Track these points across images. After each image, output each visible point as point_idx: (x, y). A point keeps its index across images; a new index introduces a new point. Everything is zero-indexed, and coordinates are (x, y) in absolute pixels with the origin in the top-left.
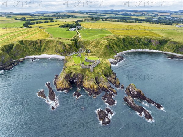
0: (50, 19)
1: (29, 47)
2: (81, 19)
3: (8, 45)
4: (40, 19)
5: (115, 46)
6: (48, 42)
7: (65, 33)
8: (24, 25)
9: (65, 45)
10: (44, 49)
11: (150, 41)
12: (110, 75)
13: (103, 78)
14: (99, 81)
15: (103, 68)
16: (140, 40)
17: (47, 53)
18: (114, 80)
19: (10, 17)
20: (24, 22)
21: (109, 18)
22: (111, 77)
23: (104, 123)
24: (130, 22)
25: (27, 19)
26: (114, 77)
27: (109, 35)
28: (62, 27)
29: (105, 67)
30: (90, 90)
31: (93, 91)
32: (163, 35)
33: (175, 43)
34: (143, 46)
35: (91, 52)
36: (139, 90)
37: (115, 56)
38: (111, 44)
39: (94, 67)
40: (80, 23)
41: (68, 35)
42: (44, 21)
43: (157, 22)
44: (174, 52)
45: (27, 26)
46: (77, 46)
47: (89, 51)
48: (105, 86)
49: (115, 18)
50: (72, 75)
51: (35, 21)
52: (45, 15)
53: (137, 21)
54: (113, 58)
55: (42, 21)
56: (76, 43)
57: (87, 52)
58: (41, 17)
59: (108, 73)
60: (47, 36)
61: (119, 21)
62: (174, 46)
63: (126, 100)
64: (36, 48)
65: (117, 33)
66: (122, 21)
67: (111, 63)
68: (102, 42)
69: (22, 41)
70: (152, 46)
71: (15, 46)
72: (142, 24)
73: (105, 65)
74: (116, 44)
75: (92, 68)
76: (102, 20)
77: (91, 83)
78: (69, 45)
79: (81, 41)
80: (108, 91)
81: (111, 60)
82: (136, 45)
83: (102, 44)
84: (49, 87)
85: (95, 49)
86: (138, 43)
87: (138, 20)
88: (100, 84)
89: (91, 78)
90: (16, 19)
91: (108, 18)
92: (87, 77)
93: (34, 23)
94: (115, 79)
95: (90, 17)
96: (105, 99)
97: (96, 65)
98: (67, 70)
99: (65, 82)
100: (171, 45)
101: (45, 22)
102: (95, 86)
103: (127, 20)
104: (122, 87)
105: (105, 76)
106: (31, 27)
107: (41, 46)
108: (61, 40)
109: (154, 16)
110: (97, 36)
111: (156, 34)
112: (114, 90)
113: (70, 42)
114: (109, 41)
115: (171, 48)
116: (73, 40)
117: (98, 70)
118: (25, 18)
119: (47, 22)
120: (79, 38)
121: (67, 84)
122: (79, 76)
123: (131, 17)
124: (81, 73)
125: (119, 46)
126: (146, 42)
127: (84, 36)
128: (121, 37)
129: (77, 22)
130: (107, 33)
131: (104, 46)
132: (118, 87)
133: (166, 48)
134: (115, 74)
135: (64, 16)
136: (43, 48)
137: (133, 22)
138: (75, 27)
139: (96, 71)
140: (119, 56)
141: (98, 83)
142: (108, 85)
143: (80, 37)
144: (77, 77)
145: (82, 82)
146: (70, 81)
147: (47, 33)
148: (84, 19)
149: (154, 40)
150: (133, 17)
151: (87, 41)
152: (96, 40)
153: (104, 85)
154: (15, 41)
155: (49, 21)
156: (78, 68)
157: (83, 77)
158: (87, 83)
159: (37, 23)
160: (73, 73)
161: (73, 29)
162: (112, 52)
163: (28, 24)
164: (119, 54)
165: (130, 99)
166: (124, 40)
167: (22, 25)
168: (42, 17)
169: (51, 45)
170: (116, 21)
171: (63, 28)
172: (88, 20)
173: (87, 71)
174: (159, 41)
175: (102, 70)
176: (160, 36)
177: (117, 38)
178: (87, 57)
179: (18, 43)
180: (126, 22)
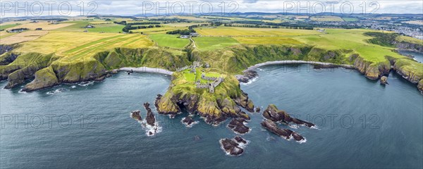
0: (155, 23)
1: (127, 57)
2: (197, 24)
3: (102, 53)
4: (143, 24)
5: (244, 58)
6: (151, 52)
7: (175, 42)
8: (124, 30)
9: (173, 57)
10: (146, 61)
11: (289, 50)
12: (239, 96)
13: (229, 101)
14: (223, 104)
15: (228, 88)
16: (277, 50)
17: (148, 66)
18: (245, 102)
19: (109, 20)
20: (123, 26)
21: (235, 22)
22: (240, 99)
23: (232, 153)
24: (262, 27)
25: (127, 22)
26: (245, 98)
27: (236, 44)
28: (170, 33)
29: (230, 87)
30: (209, 116)
31: (214, 117)
32: (304, 42)
33: (318, 50)
34: (282, 56)
35: (210, 67)
36: (282, 110)
37: (245, 71)
38: (238, 56)
39: (215, 86)
40: (195, 29)
41: (179, 44)
42: (148, 25)
43: (296, 27)
44: (320, 61)
45: (127, 31)
46: (190, 57)
47: (208, 66)
48: (233, 111)
49: (243, 22)
50: (182, 97)
51: (137, 26)
52: (150, 18)
53: (271, 26)
54: (242, 74)
55: (146, 25)
56: (189, 54)
57: (205, 67)
58: (144, 21)
59: (236, 94)
60: (151, 45)
61: (247, 27)
62: (318, 54)
63: (264, 125)
64: (135, 59)
65: (246, 41)
66: (252, 27)
67: (240, 80)
68: (225, 53)
69: (119, 49)
70: (293, 56)
71: (110, 54)
72: (277, 29)
73: (231, 83)
74: (246, 56)
75: (212, 88)
76: (225, 25)
77: (211, 107)
78: (180, 57)
79: (196, 52)
80: (237, 117)
81: (240, 76)
82: (273, 55)
83: (225, 56)
84: (147, 108)
85: (216, 62)
86: (275, 54)
87: (272, 24)
88: (224, 109)
89: (211, 100)
90: (115, 23)
91: (232, 23)
92: (204, 99)
93: (135, 28)
94: (247, 101)
95: (209, 22)
96: (233, 127)
97: (218, 83)
98: (175, 89)
99: (171, 104)
100: (315, 53)
101: (149, 27)
102: (217, 112)
103: (258, 25)
104: (258, 110)
105: (231, 97)
106: (131, 33)
107: (142, 57)
108: (168, 51)
109: (291, 19)
110: (218, 46)
111: (296, 41)
112: (246, 115)
113: (181, 53)
114: (235, 52)
115: (316, 57)
116: (185, 51)
117: (222, 90)
118: (125, 22)
119: (152, 27)
120: (194, 48)
121: (174, 107)
122: (192, 98)
123: (263, 21)
124: (195, 93)
125: (249, 59)
126: (285, 51)
127: (200, 45)
128: (253, 46)
129: (190, 27)
130: (232, 42)
131: (228, 58)
132: (252, 110)
133: (310, 57)
134: (247, 95)
135: (173, 21)
136: (143, 59)
137: (266, 27)
138: (188, 34)
139: (218, 92)
140: (251, 71)
141: (220, 107)
142: (237, 109)
143: (195, 46)
144: (190, 99)
145: (196, 105)
146: (178, 103)
147: (150, 40)
148: (200, 24)
149: (295, 48)
150: (265, 21)
151: (204, 53)
152: (217, 50)
153: (230, 110)
154: (111, 48)
155: (155, 25)
156: (192, 87)
157: (198, 99)
158: (204, 107)
159: (139, 28)
160: (184, 94)
161: (186, 36)
162: (239, 66)
163: (128, 29)
164: (251, 68)
165: (270, 124)
166: (255, 50)
167: (121, 30)
168: (146, 21)
169: (155, 56)
170: (243, 26)
171: (171, 35)
172: (206, 25)
173: (205, 92)
174: (301, 49)
175: (227, 90)
176: (301, 43)
177: (247, 48)
178: (204, 74)
179: (114, 51)
180: (257, 27)
